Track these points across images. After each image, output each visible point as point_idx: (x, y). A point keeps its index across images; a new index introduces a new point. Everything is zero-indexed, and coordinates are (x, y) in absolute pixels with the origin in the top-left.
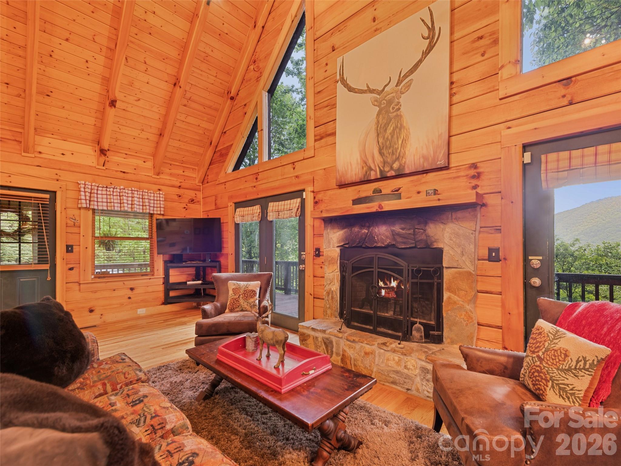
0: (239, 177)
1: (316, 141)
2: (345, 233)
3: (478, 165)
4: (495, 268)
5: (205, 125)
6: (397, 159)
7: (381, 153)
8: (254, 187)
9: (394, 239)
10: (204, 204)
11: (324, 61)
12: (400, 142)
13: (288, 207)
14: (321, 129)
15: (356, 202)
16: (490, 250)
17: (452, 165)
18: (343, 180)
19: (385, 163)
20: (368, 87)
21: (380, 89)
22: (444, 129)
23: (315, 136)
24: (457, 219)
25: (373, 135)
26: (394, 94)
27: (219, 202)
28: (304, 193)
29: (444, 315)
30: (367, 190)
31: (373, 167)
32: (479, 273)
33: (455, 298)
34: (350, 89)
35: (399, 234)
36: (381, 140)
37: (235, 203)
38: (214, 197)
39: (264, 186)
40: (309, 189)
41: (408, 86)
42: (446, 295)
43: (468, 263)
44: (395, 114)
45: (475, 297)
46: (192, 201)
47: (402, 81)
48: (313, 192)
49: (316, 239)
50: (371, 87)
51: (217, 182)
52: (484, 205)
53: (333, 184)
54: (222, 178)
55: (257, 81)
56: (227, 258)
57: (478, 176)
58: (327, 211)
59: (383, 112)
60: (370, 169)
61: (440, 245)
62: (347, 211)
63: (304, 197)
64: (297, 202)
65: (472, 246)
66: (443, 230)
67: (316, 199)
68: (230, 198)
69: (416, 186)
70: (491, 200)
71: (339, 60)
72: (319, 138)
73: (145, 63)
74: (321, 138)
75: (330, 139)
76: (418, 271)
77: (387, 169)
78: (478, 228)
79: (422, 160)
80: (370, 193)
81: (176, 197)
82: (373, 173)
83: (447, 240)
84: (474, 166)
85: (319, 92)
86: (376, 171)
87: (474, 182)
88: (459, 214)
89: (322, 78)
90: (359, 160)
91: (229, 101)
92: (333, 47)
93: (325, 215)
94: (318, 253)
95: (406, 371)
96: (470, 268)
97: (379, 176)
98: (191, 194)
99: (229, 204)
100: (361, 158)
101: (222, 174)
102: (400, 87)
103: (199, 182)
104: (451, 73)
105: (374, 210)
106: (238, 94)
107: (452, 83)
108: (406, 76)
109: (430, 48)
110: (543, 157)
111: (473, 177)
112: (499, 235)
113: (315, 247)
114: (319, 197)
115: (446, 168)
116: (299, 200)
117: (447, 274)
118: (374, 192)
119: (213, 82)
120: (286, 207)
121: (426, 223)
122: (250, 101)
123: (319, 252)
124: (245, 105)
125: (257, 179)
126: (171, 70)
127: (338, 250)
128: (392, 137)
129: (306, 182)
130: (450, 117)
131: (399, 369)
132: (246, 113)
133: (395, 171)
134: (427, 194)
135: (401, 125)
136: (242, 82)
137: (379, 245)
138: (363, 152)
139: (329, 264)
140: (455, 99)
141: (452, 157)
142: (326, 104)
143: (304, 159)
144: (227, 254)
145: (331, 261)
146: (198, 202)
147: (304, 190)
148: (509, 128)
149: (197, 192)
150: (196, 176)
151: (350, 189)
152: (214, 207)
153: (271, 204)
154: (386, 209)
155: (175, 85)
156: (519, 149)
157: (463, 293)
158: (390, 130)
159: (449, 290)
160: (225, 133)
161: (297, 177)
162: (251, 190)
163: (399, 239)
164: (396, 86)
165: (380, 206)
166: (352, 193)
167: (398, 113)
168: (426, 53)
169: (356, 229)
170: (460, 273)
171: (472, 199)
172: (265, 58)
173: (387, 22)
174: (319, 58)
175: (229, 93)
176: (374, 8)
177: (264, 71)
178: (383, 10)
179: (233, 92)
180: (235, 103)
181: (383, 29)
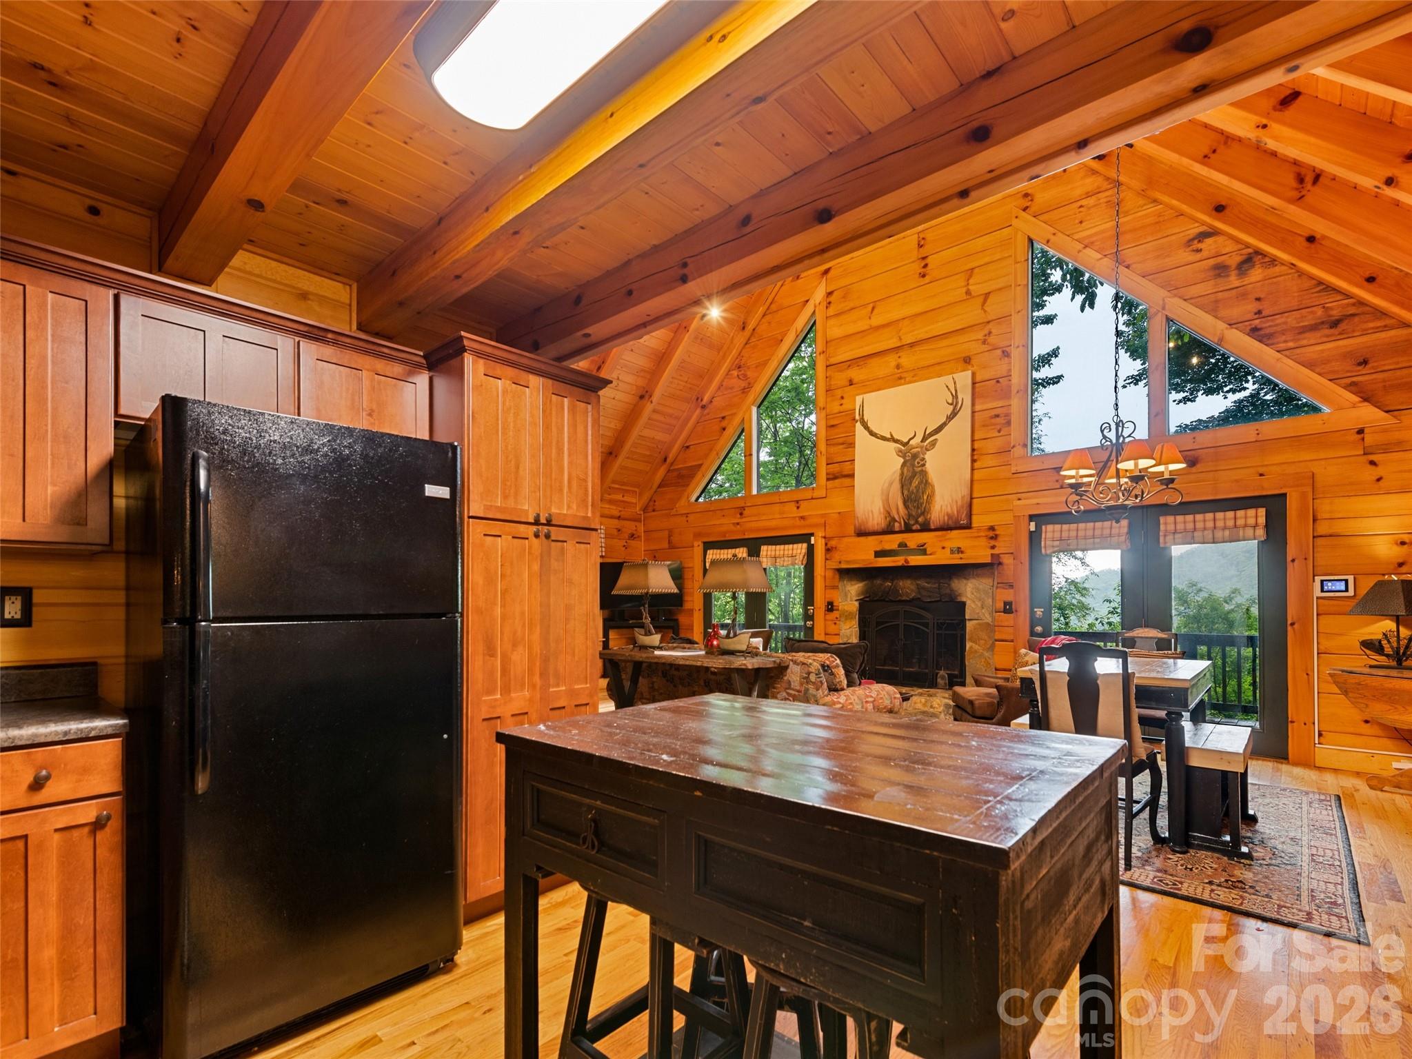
0: (713, 509)
1: (828, 479)
2: (865, 585)
3: (996, 527)
4: (1007, 619)
5: (660, 436)
6: (923, 513)
7: (906, 507)
8: (738, 524)
9: (919, 593)
10: (647, 540)
11: (839, 393)
12: (925, 497)
13: (790, 552)
14: (835, 468)
15: (878, 554)
16: (1006, 604)
17: (974, 525)
18: (863, 527)
19: (910, 515)
20: (892, 435)
21: (905, 440)
22: (966, 492)
23: (827, 474)
24: (978, 576)
25: (897, 486)
26: (919, 449)
27: (675, 539)
28: (813, 538)
29: (967, 663)
30: (891, 542)
31: (897, 519)
32: (996, 624)
33: (976, 647)
34: (872, 433)
35: (924, 588)
36: (906, 492)
37: (704, 543)
38: (667, 532)
39: (753, 525)
40: (820, 533)
41: (933, 444)
42: (968, 645)
43: (987, 615)
44: (920, 469)
45: (993, 646)
46: (632, 536)
47: (926, 440)
48: (825, 538)
49: (828, 591)
50: (896, 437)
51: (673, 512)
52: (1000, 564)
53: (851, 530)
54: (681, 507)
55: (743, 392)
56: (692, 615)
57: (995, 538)
58: (848, 562)
59: (908, 464)
60: (894, 520)
61: (964, 599)
62: (871, 563)
63: (812, 542)
64: (801, 548)
65: (990, 600)
66: (966, 584)
67: (829, 546)
68: (697, 535)
69: (940, 541)
70: (1007, 560)
71: (859, 399)
72: (832, 477)
73: (618, 379)
74: (835, 478)
75: (847, 481)
76: (943, 624)
77: (912, 522)
78: (995, 583)
79: (946, 518)
80: (894, 546)
81: (615, 532)
82: (897, 525)
83: (969, 595)
84: (992, 528)
85: (833, 426)
86: (900, 523)
87: (993, 543)
88: (979, 571)
89: (836, 411)
90: (882, 510)
91: (699, 411)
92: (851, 381)
93: (844, 566)
94: (830, 607)
95: (932, 710)
96: (988, 619)
97: (903, 529)
98: (629, 526)
99: (696, 544)
100: (884, 508)
101: (683, 502)
102: (925, 444)
103: (640, 510)
104: (973, 441)
105: (900, 564)
106: (711, 402)
107: (973, 450)
108: (931, 434)
109: (954, 414)
110: (1043, 527)
111: (992, 538)
112: (1011, 591)
113: (827, 600)
114: (833, 543)
115: (968, 527)
116: (805, 545)
117: (969, 625)
118: (899, 546)
119: (681, 388)
120: (786, 552)
121: (950, 578)
122: (734, 414)
123: (832, 606)
124: (723, 418)
125: (741, 514)
126: (641, 382)
127: (857, 604)
128: (918, 491)
129: (816, 526)
130: (972, 481)
131: (926, 709)
132: (724, 429)
133: (920, 525)
134: (952, 552)
135: (927, 481)
136: (719, 388)
137: (904, 598)
138: (886, 502)
139: (846, 619)
140: (977, 465)
141: (974, 518)
142: (841, 440)
143: (812, 499)
144: (692, 610)
145: (848, 616)
146: (639, 537)
147: (812, 534)
148: (1019, 499)
149: (637, 524)
150: (637, 503)
151: (871, 538)
152: (666, 545)
153: (764, 548)
154: (912, 563)
155: (642, 397)
156: (1027, 519)
157: (982, 642)
158: (915, 482)
159: (971, 640)
160: (688, 447)
161: (802, 518)
162: (732, 528)
163: (925, 593)
164: (922, 441)
165: (906, 561)
166: (872, 544)
167: (924, 468)
168: (950, 418)
169: (878, 582)
170: (979, 624)
171: (988, 560)
172: (756, 367)
173: (912, 374)
174: (833, 387)
175: (699, 400)
176: (898, 355)
177: (754, 383)
178: (907, 360)
179: (706, 399)
180: (706, 412)
181: (907, 379)
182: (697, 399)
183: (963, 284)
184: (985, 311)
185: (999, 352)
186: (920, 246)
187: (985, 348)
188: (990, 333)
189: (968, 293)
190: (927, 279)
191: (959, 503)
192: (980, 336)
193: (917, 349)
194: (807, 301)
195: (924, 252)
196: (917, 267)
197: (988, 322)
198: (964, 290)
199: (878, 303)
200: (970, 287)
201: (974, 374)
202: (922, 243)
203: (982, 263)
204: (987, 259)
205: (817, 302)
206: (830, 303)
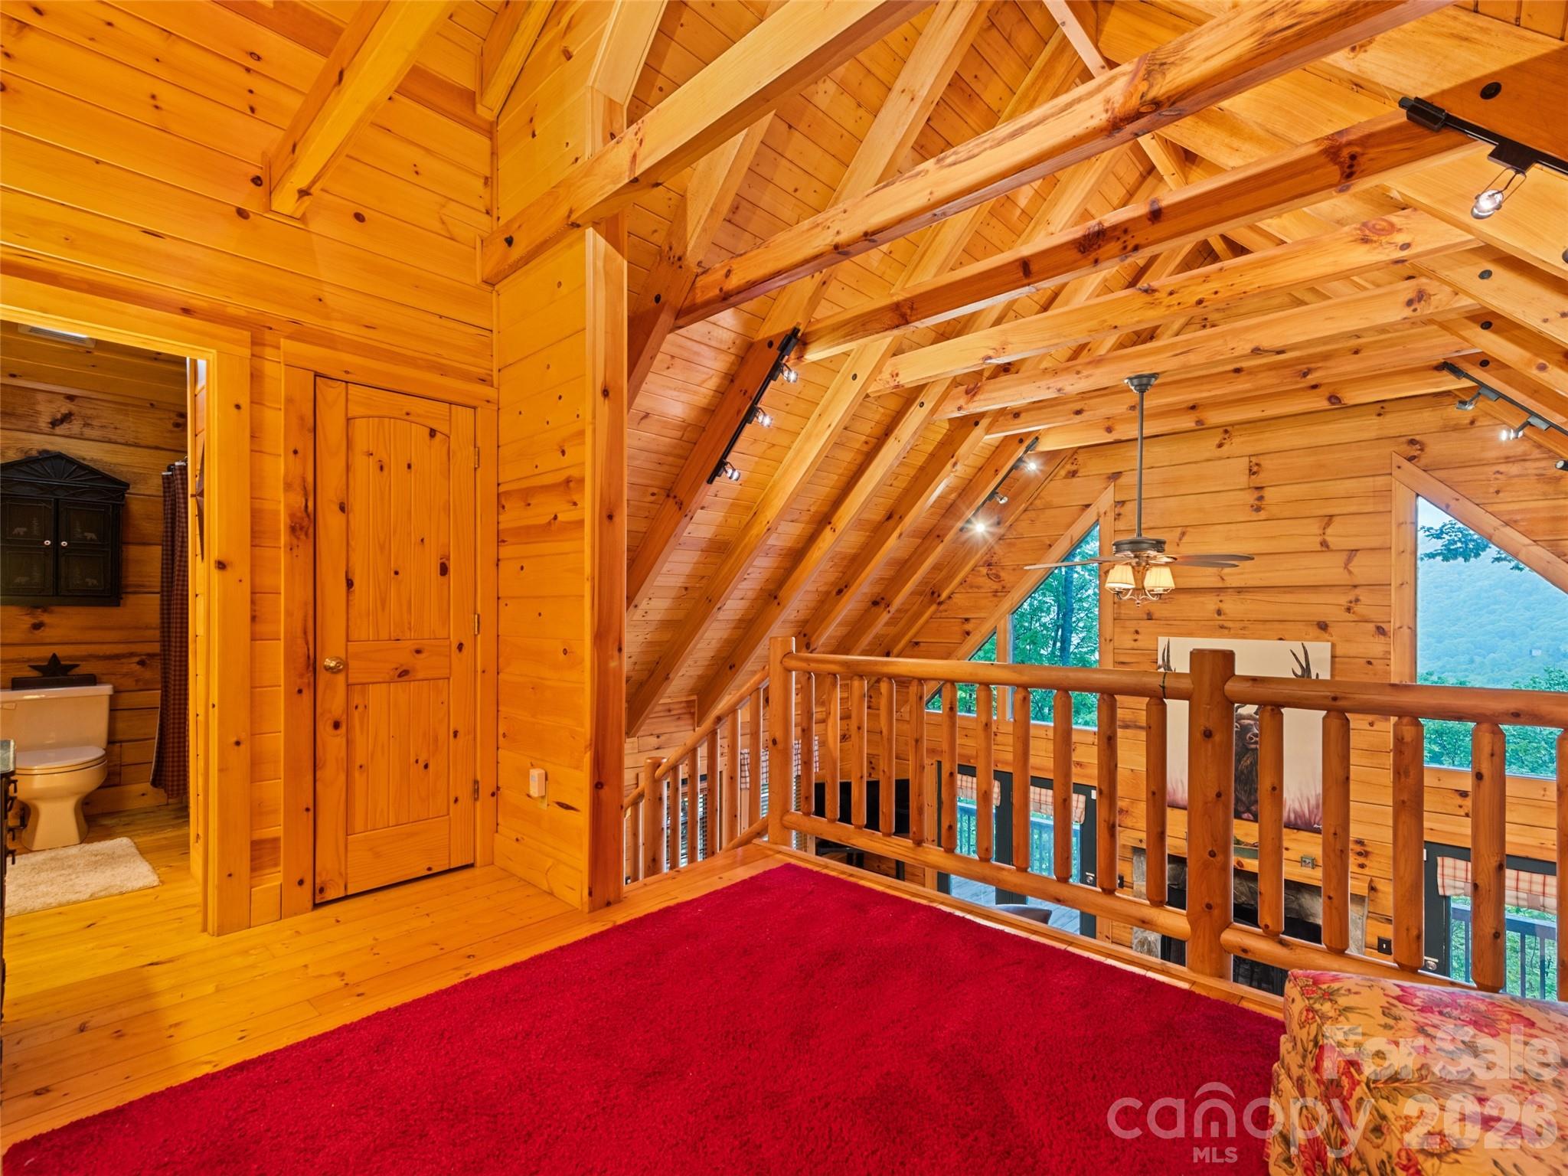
3: (1367, 842)
11: (1131, 625)
16: (1381, 941)
19: (1238, 799)
26: (1251, 722)
43: (1354, 949)
44: (1253, 746)
52: (1373, 889)
57: (1365, 855)
71: (1162, 640)
77: (1242, 809)
78: (1366, 912)
84: (1360, 842)
85: (1123, 663)
87: (1361, 860)
89: (1127, 646)
91: (934, 607)
106: (952, 598)
110: (1440, 860)
122: (983, 619)
123: (1123, 881)
124: (967, 620)
128: (1249, 772)
132: (968, 633)
133: (1254, 815)
136: (963, 584)
155: (875, 603)
158: (1246, 763)
161: (1079, 764)
164: (1255, 713)
172: (1014, 570)
173: (1239, 625)
174: (1123, 616)
175: (936, 595)
176: (1220, 598)
177: (1013, 587)
178: (1232, 606)
179: (944, 595)
180: (942, 607)
181: (1232, 632)
182: (933, 593)
183: (1321, 532)
184: (1350, 572)
185: (1371, 627)
186: (1252, 473)
187: (1350, 617)
188: (1357, 600)
189: (1324, 544)
190: (1263, 515)
191: (1313, 802)
192: (1343, 600)
193: (1248, 596)
194: (1088, 506)
195: (1257, 481)
196: (1250, 498)
197: (1355, 586)
198: (1319, 539)
199: (1189, 529)
200: (1328, 539)
201: (1333, 646)
202: (1255, 469)
203: (1345, 512)
204: (1353, 509)
205: (1102, 511)
206: (1119, 515)
